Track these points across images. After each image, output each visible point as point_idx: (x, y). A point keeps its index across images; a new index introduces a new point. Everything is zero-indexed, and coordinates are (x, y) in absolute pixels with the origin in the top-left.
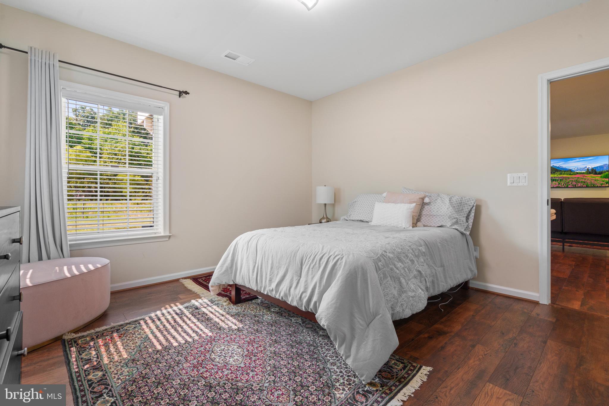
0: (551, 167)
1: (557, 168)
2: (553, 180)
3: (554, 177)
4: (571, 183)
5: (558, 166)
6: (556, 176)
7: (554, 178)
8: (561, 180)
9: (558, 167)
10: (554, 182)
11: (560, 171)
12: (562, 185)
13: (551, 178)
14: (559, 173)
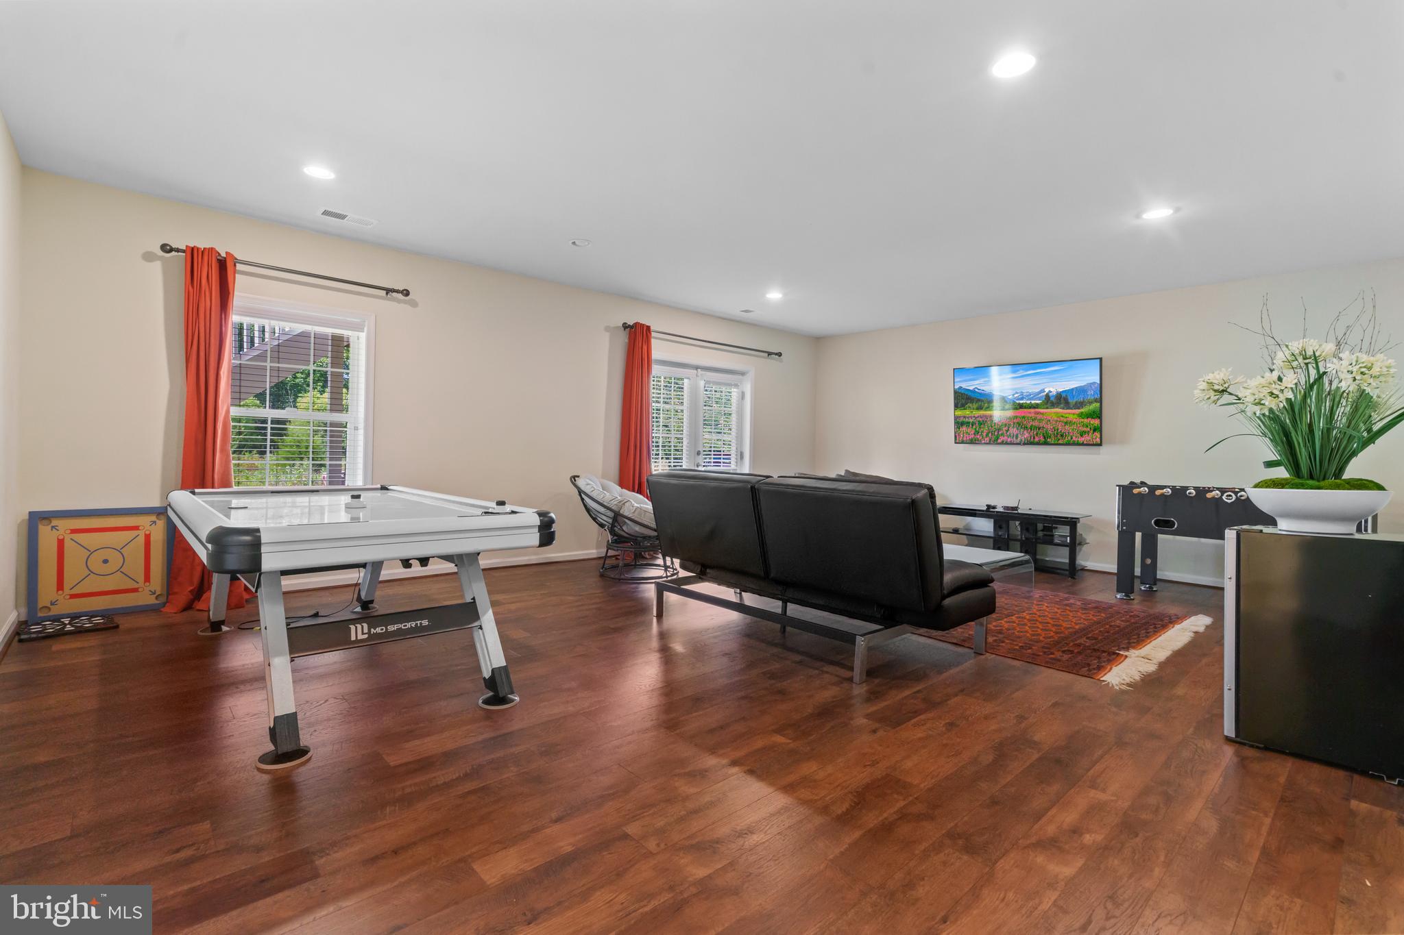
0: (955, 392)
1: (970, 394)
2: (962, 424)
3: (965, 417)
4: (1007, 431)
5: (971, 388)
6: (967, 412)
7: (962, 419)
8: (980, 424)
9: (973, 391)
10: (964, 429)
11: (978, 400)
12: (984, 434)
13: (956, 418)
14: (975, 406)
